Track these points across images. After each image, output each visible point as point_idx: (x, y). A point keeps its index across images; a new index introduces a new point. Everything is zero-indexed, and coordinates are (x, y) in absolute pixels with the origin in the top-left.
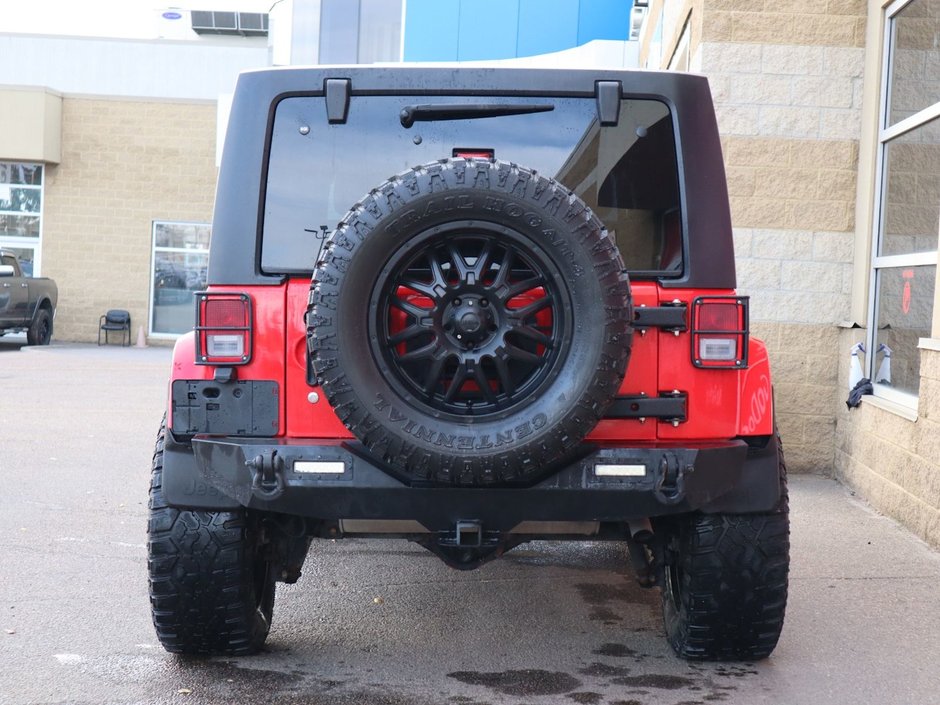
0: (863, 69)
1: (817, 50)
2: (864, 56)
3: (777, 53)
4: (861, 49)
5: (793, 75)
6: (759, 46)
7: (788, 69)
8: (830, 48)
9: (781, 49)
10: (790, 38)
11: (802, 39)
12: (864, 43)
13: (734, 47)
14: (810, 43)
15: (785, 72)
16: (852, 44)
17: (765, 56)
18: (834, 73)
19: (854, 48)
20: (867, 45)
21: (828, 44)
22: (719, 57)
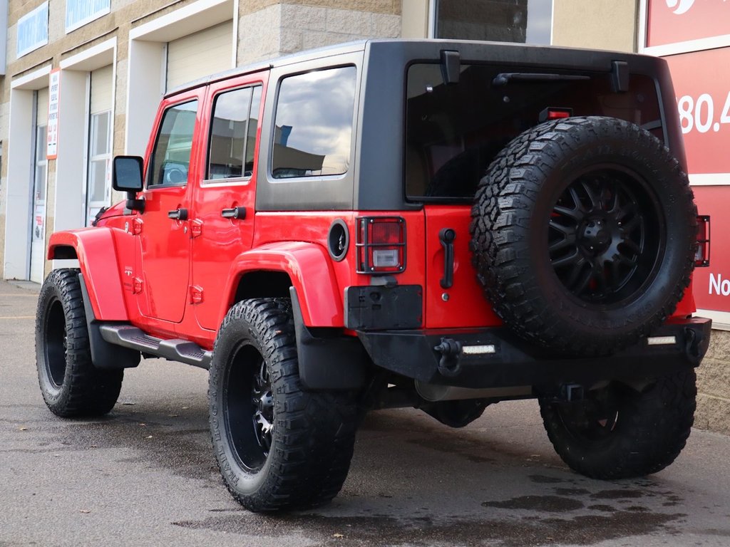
0: (400, 32)
1: (367, 15)
2: (401, 22)
3: (337, 15)
4: (398, 16)
5: (350, 34)
6: (324, 9)
7: (346, 30)
8: (376, 14)
9: (340, 13)
10: (347, 4)
11: (356, 5)
12: (401, 12)
13: (306, 9)
14: (361, 9)
15: (343, 31)
16: (392, 12)
17: (328, 18)
18: (379, 34)
19: (393, 15)
20: (403, 12)
21: (375, 11)
22: (294, 17)
